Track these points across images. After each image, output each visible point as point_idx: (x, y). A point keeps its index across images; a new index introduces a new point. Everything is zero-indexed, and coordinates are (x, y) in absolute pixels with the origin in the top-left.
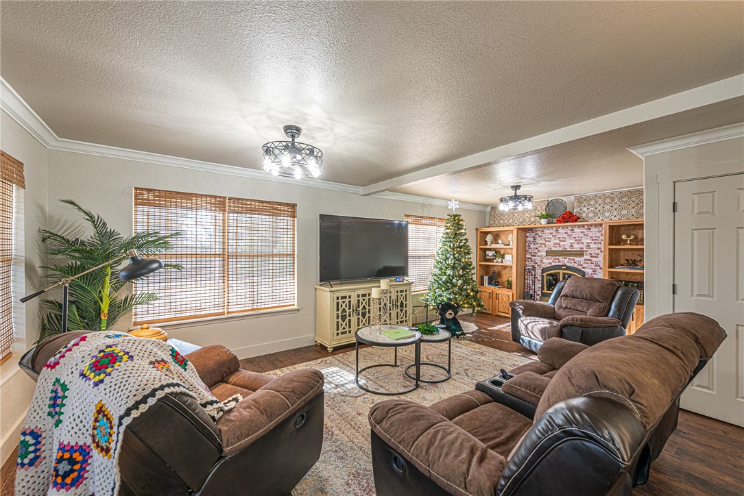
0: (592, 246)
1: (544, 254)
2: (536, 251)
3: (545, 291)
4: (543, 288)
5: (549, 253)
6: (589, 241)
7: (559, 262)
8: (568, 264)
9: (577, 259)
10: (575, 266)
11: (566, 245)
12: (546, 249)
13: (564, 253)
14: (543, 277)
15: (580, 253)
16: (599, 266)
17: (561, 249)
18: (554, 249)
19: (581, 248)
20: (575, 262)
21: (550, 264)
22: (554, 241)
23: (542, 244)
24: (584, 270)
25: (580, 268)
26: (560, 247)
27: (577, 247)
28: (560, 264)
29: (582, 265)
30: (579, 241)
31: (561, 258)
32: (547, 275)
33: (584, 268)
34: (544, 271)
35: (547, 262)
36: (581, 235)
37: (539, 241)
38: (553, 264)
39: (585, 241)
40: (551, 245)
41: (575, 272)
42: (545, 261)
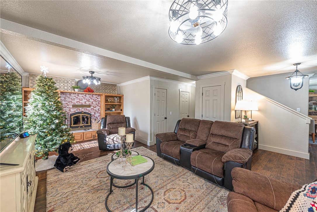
0: (94, 103)
1: (71, 106)
2: (66, 105)
3: (72, 125)
4: (71, 124)
5: (74, 106)
6: (93, 101)
7: (80, 110)
8: (84, 111)
9: (88, 108)
10: (87, 111)
11: (83, 102)
12: (72, 104)
13: (82, 106)
14: (71, 118)
15: (89, 106)
16: (96, 111)
17: (80, 104)
18: (76, 104)
19: (89, 104)
20: (87, 110)
21: (74, 111)
22: (76, 100)
23: (70, 101)
24: (91, 113)
25: (89, 112)
26: (80, 103)
27: (88, 103)
28: (80, 111)
29: (90, 111)
30: (88, 101)
31: (80, 109)
32: (74, 117)
33: (91, 112)
34: (71, 115)
35: (73, 111)
36: (90, 98)
37: (67, 99)
38: (76, 111)
39: (91, 101)
40: (75, 102)
41: (87, 114)
42: (72, 110)
